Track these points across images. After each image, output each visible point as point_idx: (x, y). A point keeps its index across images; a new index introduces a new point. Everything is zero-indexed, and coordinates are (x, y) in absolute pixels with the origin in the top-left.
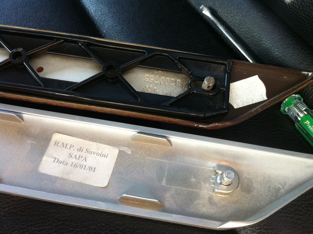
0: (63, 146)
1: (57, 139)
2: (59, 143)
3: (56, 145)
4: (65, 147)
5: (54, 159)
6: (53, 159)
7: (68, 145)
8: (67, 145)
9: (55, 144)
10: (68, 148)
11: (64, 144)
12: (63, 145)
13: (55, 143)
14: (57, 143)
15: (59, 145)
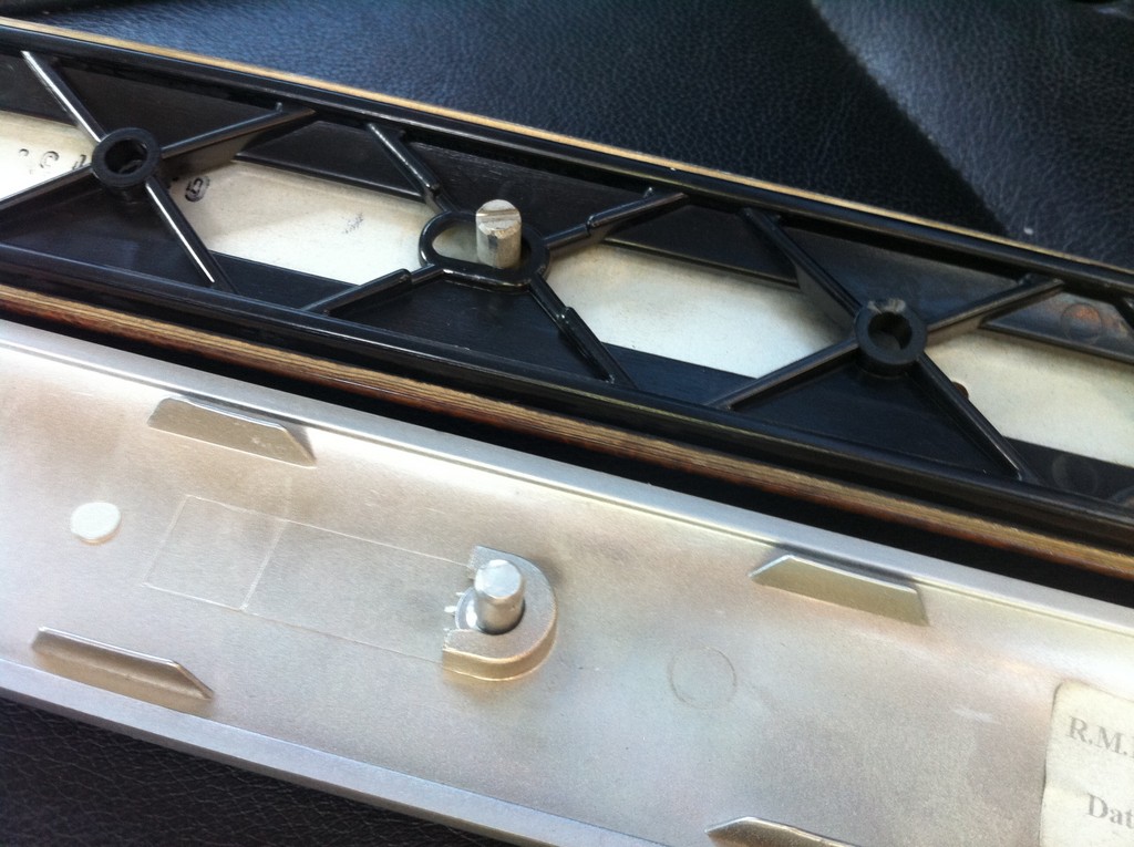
0: (1108, 745)
1: (1077, 711)
2: (1085, 727)
3: (1076, 734)
4: (1113, 747)
5: (1088, 799)
6: (1085, 803)
7: (1123, 738)
8: (1119, 739)
9: (1072, 732)
10: (1125, 753)
11: (1110, 736)
12: (1105, 737)
13: (1073, 727)
14: (1079, 726)
15: (1088, 734)
